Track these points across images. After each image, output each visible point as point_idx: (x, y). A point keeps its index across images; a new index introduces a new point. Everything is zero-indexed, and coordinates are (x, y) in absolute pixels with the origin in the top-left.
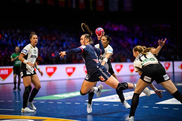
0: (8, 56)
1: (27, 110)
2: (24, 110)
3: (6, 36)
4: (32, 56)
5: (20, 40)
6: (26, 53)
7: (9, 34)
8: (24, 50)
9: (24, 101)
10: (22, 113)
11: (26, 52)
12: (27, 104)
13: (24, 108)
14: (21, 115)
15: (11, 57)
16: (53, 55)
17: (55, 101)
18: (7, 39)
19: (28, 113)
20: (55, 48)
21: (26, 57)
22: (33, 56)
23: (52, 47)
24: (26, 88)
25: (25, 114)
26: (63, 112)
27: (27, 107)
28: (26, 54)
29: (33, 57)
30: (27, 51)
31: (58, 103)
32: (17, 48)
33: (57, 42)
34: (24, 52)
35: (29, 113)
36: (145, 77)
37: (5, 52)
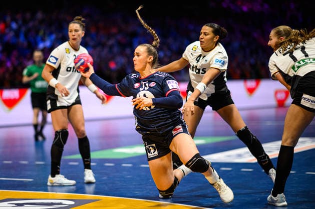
0: (19, 68)
1: (58, 180)
2: (54, 181)
3: (14, 26)
4: (69, 69)
5: (44, 34)
6: (55, 63)
7: (20, 22)
8: (52, 56)
9: (52, 162)
10: (49, 188)
11: (55, 61)
12: (59, 169)
13: (53, 176)
14: (46, 190)
15: (25, 72)
16: (113, 66)
17: (118, 162)
18: (17, 33)
19: (61, 186)
20: (116, 50)
21: (55, 73)
22: (71, 68)
23: (111, 47)
24: (57, 133)
25: (55, 188)
26: (135, 185)
27: (58, 174)
28: (56, 66)
29: (70, 71)
30: (57, 59)
31: (124, 165)
32: (37, 54)
33: (119, 37)
34: (51, 61)
35: (64, 186)
36: (305, 96)
37: (13, 59)
